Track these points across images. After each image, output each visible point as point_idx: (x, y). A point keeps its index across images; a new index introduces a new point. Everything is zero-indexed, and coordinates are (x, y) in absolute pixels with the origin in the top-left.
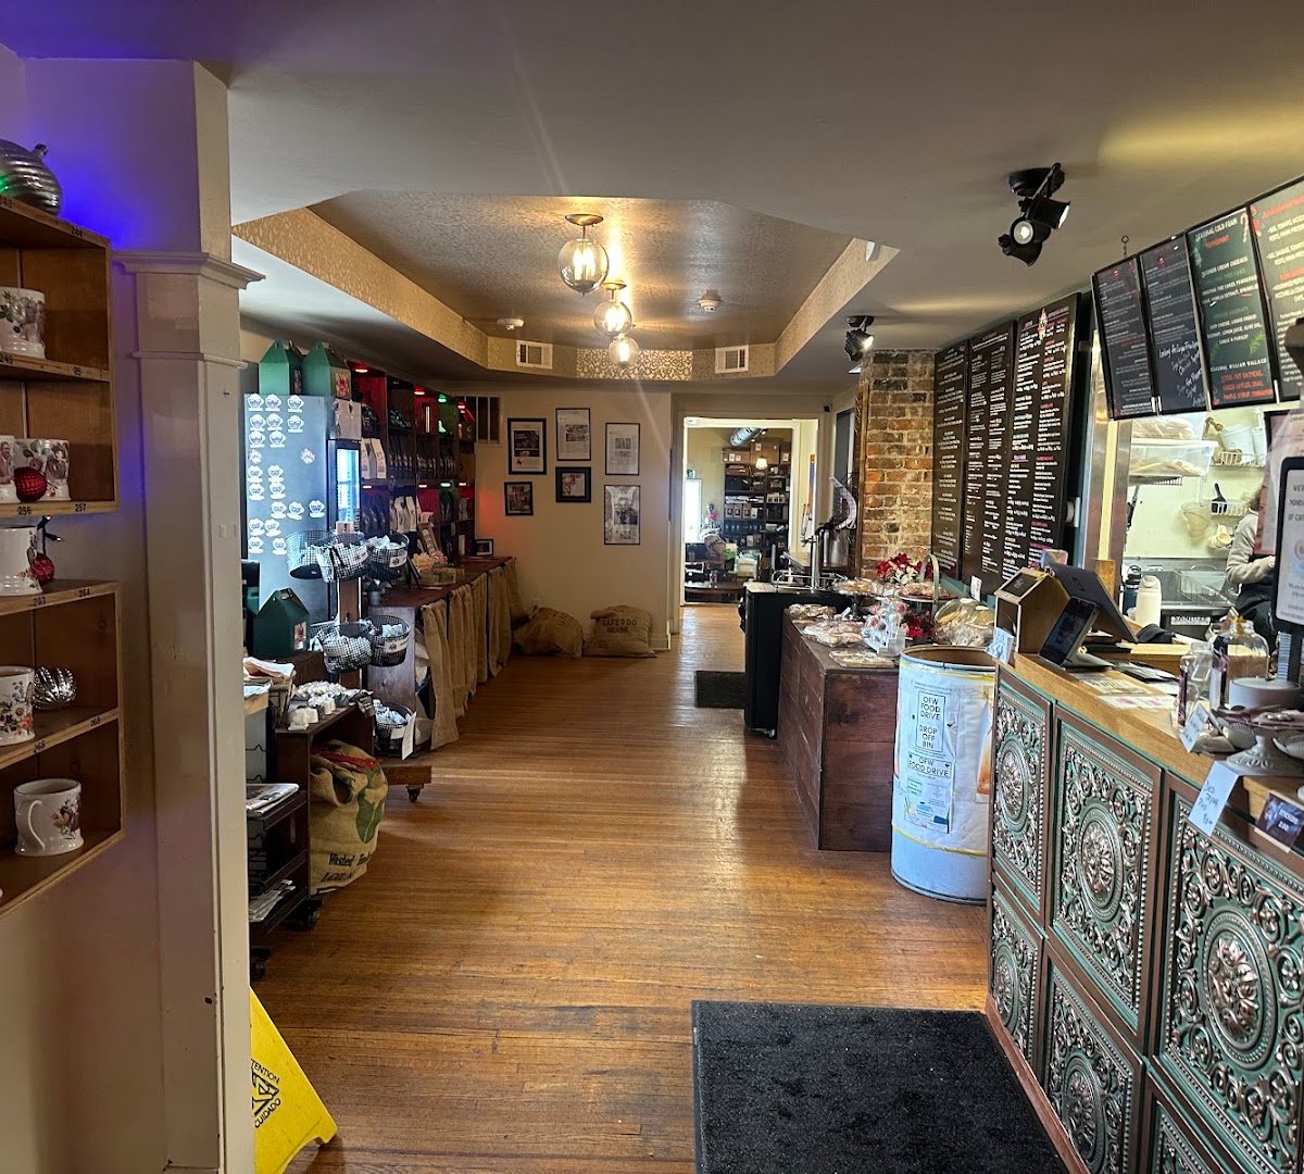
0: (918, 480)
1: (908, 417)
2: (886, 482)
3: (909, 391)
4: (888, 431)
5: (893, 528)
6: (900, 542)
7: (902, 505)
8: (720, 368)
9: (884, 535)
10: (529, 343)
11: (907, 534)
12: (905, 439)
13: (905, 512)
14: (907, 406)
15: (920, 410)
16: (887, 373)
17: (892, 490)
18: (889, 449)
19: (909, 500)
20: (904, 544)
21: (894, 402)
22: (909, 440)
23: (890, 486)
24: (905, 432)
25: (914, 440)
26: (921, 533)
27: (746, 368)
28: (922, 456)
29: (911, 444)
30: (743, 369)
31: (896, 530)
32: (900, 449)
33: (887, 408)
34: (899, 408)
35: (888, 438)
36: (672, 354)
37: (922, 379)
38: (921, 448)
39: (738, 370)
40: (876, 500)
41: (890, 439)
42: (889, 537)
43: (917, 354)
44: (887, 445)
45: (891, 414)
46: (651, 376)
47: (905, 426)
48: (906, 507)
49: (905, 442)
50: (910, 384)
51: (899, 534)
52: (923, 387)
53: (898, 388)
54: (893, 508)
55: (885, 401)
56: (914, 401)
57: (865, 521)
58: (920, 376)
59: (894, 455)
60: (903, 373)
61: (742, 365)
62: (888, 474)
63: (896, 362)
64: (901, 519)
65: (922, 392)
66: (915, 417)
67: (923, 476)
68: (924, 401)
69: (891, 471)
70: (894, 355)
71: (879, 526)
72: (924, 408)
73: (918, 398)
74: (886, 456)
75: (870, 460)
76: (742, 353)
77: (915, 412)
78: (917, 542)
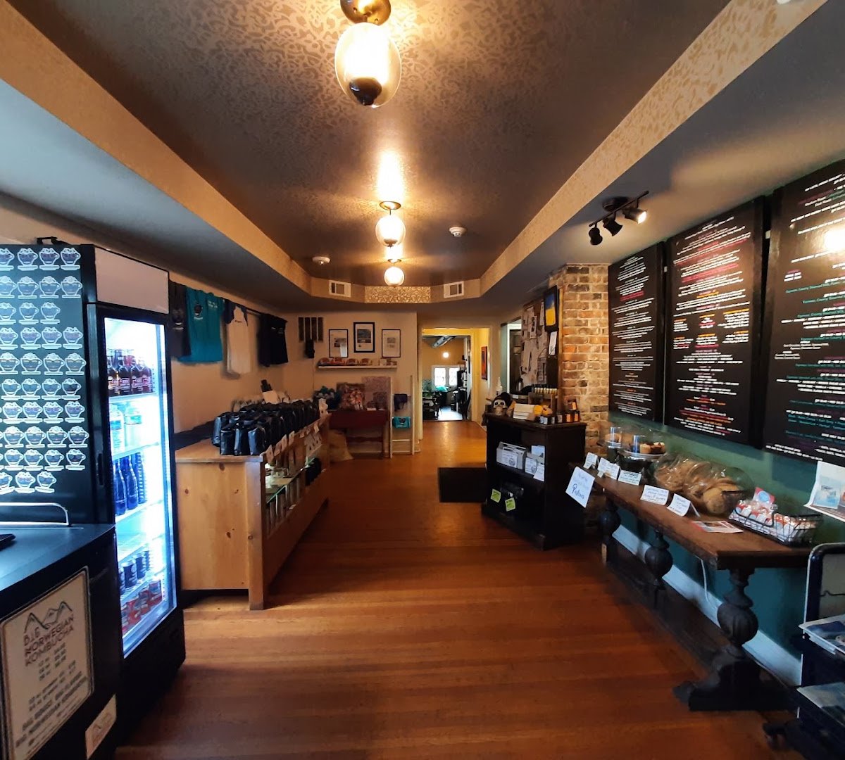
0: (598, 351)
1: (590, 309)
2: (577, 353)
3: (591, 292)
4: (578, 318)
5: (584, 384)
6: (588, 393)
7: (589, 368)
8: (447, 295)
9: (578, 388)
10: (336, 282)
11: (593, 388)
12: (589, 324)
13: (590, 373)
14: (590, 302)
15: (598, 304)
16: (576, 280)
17: (582, 358)
18: (579, 331)
19: (593, 364)
20: (591, 394)
21: (581, 299)
22: (592, 325)
23: (581, 355)
24: (589, 319)
25: (595, 325)
26: (601, 386)
27: (462, 294)
28: (601, 335)
29: (593, 327)
30: (460, 295)
31: (586, 385)
32: (586, 330)
33: (576, 303)
34: (585, 303)
35: (578, 323)
36: (419, 288)
37: (598, 284)
38: (599, 330)
39: (458, 295)
40: (572, 365)
41: (580, 324)
42: (581, 390)
43: (595, 267)
44: (577, 328)
45: (580, 307)
46: (407, 301)
47: (589, 315)
48: (591, 370)
49: (589, 326)
50: (591, 287)
51: (587, 387)
52: (600, 289)
53: (584, 290)
54: (583, 370)
55: (575, 299)
56: (594, 299)
57: (565, 380)
58: (598, 281)
59: (583, 335)
60: (586, 279)
61: (460, 292)
62: (579, 347)
63: (581, 273)
64: (588, 377)
65: (599, 293)
66: (595, 310)
67: (601, 348)
68: (600, 298)
69: (581, 345)
70: (580, 268)
71: (574, 382)
72: (600, 304)
73: (597, 296)
74: (578, 335)
75: (567, 338)
76: (460, 286)
77: (594, 306)
78: (599, 393)
